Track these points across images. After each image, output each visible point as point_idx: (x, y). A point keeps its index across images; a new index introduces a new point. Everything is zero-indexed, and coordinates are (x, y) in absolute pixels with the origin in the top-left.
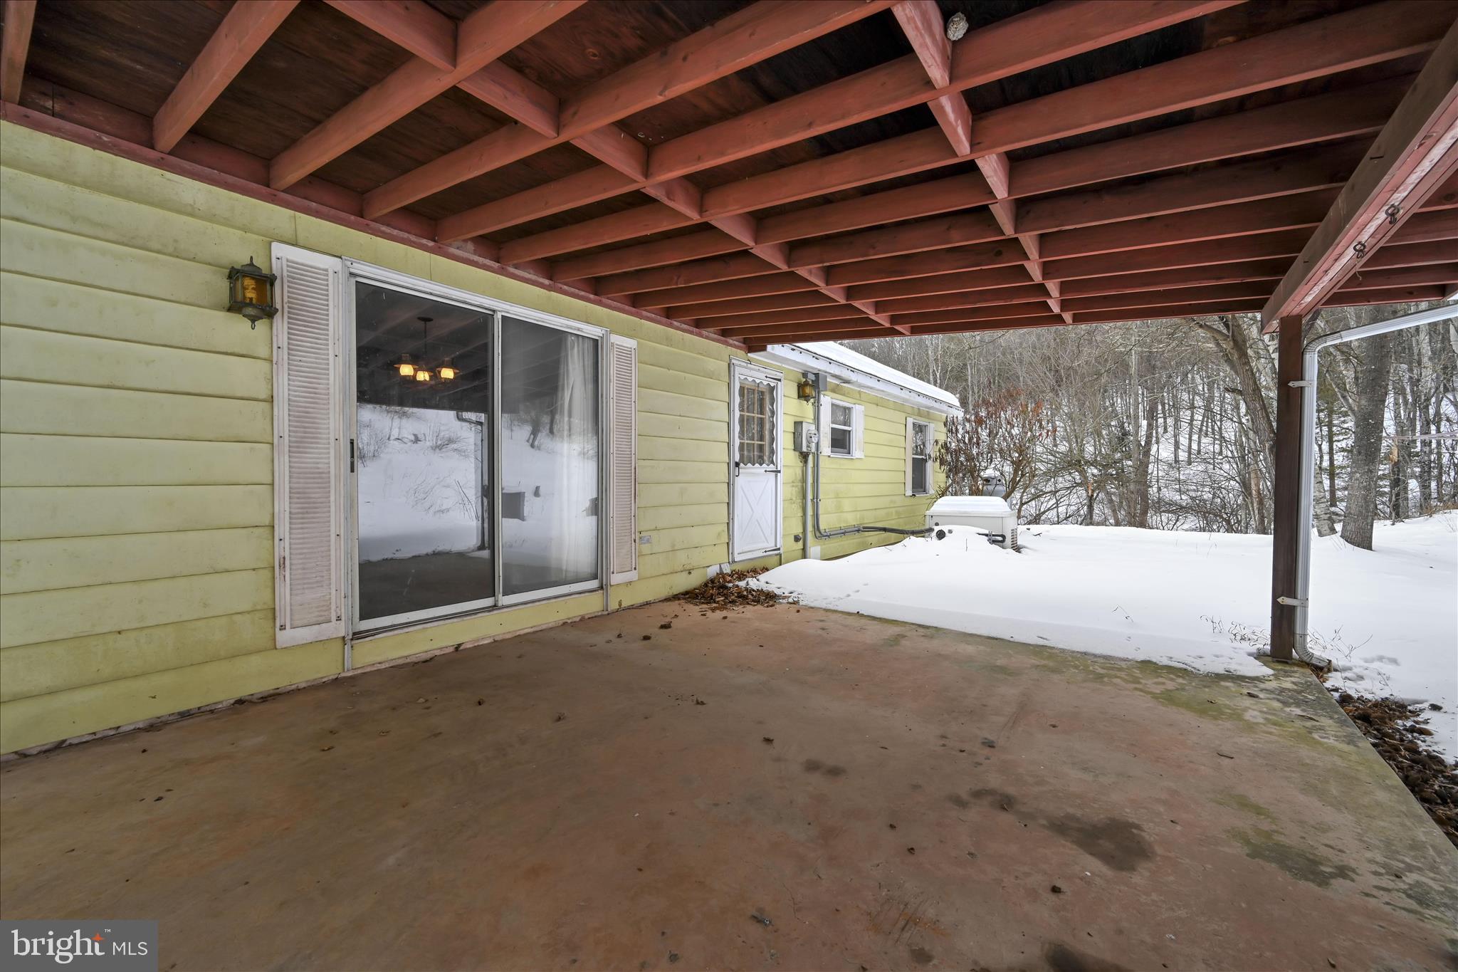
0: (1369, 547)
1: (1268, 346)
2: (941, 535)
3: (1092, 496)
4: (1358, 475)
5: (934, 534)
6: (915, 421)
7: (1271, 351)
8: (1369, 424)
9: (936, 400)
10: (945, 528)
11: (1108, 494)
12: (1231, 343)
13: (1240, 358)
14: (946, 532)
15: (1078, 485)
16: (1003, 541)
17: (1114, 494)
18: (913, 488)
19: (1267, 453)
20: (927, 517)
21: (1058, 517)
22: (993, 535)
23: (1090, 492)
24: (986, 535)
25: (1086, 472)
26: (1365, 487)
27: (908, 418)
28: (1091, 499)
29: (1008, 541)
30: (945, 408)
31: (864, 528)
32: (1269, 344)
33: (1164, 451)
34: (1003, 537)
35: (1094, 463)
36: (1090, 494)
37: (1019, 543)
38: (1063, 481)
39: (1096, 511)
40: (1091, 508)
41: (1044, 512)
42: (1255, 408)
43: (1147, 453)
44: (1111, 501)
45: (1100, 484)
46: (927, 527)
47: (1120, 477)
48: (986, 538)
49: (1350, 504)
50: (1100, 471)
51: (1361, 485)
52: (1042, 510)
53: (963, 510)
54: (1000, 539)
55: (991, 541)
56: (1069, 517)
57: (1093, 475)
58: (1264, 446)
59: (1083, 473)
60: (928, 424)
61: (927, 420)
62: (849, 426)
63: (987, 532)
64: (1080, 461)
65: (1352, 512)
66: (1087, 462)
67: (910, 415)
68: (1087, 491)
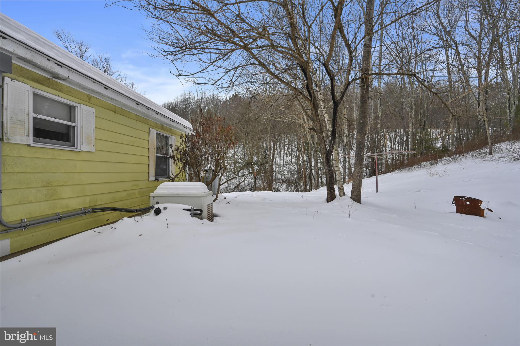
0: (360, 202)
1: (323, 111)
2: (158, 212)
3: (256, 177)
4: (357, 170)
5: (153, 212)
6: (158, 132)
7: (324, 113)
8: (360, 147)
9: (173, 121)
10: (161, 206)
11: (261, 176)
12: (313, 105)
13: (315, 113)
14: (162, 208)
15: (251, 173)
16: (201, 214)
17: (263, 176)
18: (156, 175)
19: (324, 159)
20: (151, 198)
21: (245, 185)
22: (195, 210)
23: (255, 176)
24: (189, 210)
25: (254, 167)
26: (359, 175)
27: (150, 129)
28: (255, 179)
29: (205, 213)
30: (181, 128)
31: (93, 209)
32: (323, 110)
33: (277, 160)
34: (201, 211)
35: (256, 164)
36: (255, 177)
37: (215, 211)
38: (246, 171)
39: (257, 182)
40: (255, 182)
41: (241, 183)
42: (321, 138)
43: (273, 161)
44: (262, 179)
45: (259, 172)
46: (151, 205)
47: (265, 170)
48: (189, 213)
49: (354, 183)
50: (259, 167)
51: (358, 174)
52: (240, 182)
53: (176, 192)
54: (199, 212)
55: (193, 215)
56: (249, 184)
57: (256, 169)
58: (323, 156)
59: (252, 168)
60: (170, 136)
61: (170, 134)
62: (75, 123)
63: (189, 207)
64: (251, 163)
65: (355, 187)
66: (254, 163)
67: (153, 127)
68: (254, 175)
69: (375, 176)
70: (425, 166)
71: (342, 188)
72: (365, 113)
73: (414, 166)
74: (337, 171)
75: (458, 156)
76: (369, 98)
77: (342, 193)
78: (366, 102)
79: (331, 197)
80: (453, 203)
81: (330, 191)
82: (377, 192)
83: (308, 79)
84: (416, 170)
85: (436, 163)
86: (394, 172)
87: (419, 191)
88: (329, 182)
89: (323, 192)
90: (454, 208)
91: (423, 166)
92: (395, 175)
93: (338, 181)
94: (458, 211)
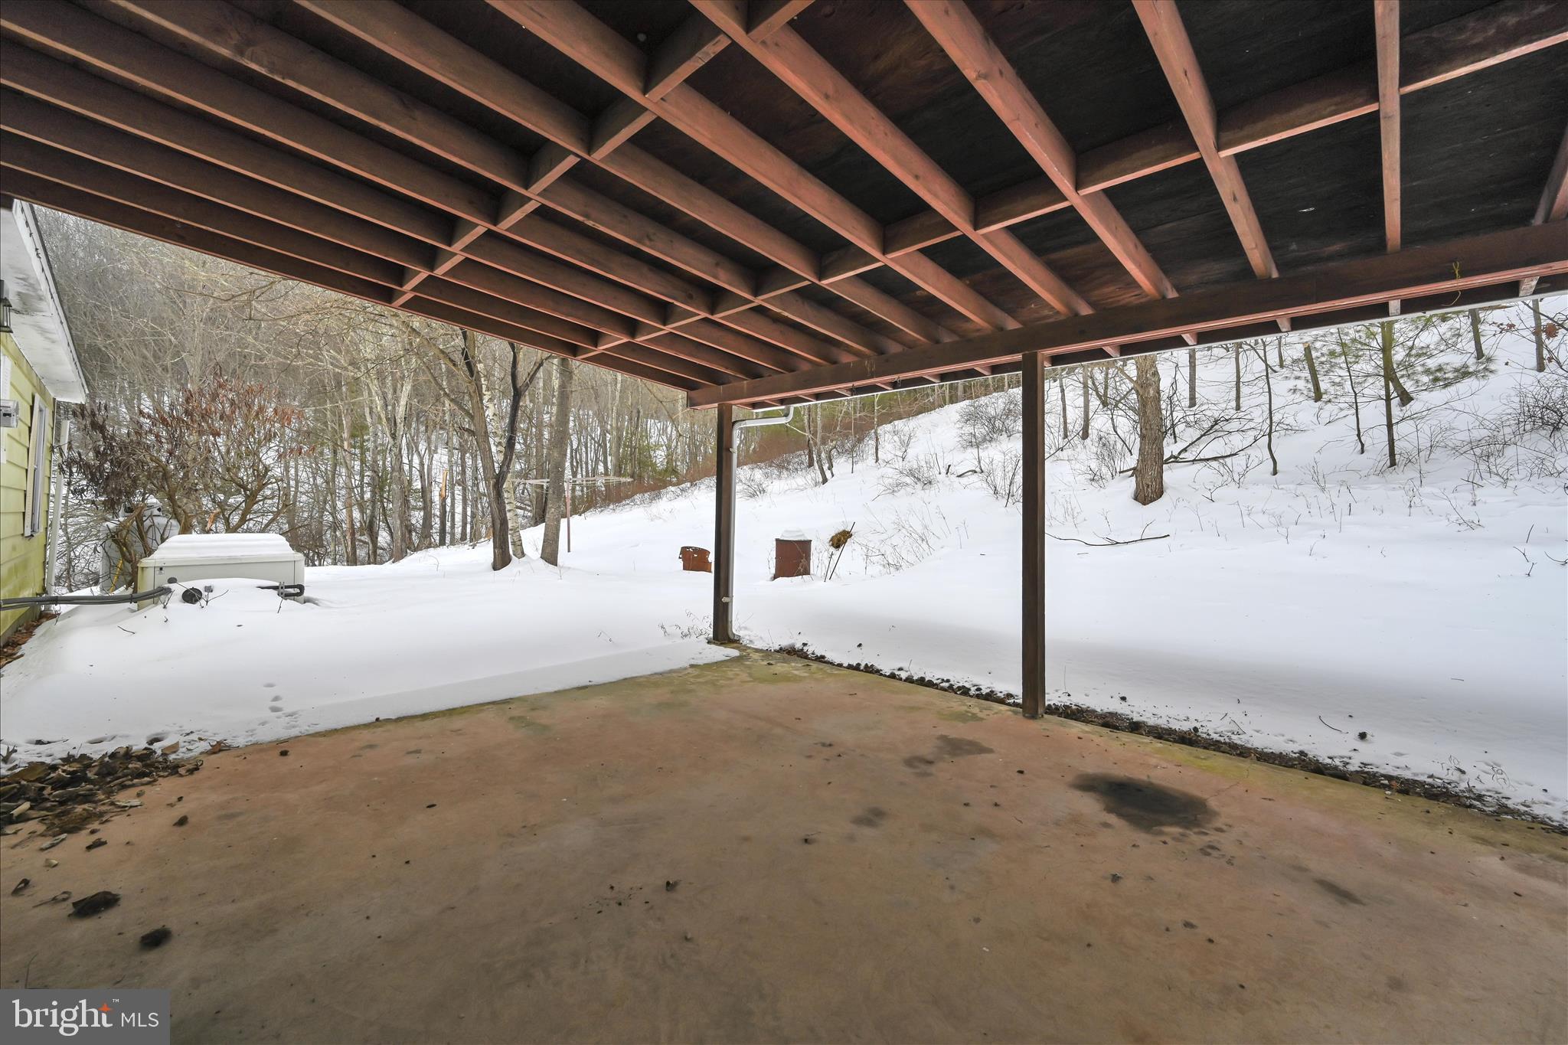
0: (556, 565)
5: (178, 596)
10: (200, 585)
14: (202, 590)
16: (300, 594)
22: (284, 587)
24: (274, 588)
27: (35, 395)
48: (275, 592)
54: (298, 591)
55: (282, 596)
63: (272, 583)
69: (566, 519)
70: (643, 502)
71: (519, 543)
72: (566, 415)
73: (624, 502)
74: (510, 511)
75: (689, 484)
76: (572, 392)
77: (519, 552)
78: (568, 398)
79: (501, 560)
80: (680, 558)
81: (502, 548)
82: (569, 551)
83: (469, 338)
84: (628, 509)
85: (658, 496)
86: (588, 514)
87: (637, 545)
88: (500, 532)
89: (486, 550)
90: (681, 563)
91: (639, 503)
92: (591, 519)
93: (511, 530)
94: (685, 568)
